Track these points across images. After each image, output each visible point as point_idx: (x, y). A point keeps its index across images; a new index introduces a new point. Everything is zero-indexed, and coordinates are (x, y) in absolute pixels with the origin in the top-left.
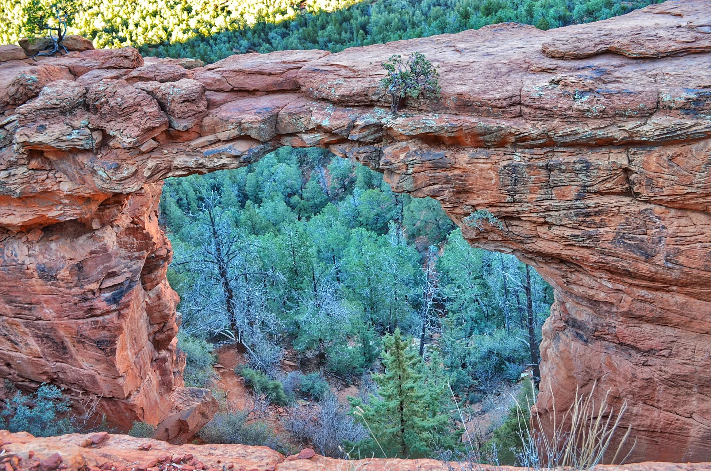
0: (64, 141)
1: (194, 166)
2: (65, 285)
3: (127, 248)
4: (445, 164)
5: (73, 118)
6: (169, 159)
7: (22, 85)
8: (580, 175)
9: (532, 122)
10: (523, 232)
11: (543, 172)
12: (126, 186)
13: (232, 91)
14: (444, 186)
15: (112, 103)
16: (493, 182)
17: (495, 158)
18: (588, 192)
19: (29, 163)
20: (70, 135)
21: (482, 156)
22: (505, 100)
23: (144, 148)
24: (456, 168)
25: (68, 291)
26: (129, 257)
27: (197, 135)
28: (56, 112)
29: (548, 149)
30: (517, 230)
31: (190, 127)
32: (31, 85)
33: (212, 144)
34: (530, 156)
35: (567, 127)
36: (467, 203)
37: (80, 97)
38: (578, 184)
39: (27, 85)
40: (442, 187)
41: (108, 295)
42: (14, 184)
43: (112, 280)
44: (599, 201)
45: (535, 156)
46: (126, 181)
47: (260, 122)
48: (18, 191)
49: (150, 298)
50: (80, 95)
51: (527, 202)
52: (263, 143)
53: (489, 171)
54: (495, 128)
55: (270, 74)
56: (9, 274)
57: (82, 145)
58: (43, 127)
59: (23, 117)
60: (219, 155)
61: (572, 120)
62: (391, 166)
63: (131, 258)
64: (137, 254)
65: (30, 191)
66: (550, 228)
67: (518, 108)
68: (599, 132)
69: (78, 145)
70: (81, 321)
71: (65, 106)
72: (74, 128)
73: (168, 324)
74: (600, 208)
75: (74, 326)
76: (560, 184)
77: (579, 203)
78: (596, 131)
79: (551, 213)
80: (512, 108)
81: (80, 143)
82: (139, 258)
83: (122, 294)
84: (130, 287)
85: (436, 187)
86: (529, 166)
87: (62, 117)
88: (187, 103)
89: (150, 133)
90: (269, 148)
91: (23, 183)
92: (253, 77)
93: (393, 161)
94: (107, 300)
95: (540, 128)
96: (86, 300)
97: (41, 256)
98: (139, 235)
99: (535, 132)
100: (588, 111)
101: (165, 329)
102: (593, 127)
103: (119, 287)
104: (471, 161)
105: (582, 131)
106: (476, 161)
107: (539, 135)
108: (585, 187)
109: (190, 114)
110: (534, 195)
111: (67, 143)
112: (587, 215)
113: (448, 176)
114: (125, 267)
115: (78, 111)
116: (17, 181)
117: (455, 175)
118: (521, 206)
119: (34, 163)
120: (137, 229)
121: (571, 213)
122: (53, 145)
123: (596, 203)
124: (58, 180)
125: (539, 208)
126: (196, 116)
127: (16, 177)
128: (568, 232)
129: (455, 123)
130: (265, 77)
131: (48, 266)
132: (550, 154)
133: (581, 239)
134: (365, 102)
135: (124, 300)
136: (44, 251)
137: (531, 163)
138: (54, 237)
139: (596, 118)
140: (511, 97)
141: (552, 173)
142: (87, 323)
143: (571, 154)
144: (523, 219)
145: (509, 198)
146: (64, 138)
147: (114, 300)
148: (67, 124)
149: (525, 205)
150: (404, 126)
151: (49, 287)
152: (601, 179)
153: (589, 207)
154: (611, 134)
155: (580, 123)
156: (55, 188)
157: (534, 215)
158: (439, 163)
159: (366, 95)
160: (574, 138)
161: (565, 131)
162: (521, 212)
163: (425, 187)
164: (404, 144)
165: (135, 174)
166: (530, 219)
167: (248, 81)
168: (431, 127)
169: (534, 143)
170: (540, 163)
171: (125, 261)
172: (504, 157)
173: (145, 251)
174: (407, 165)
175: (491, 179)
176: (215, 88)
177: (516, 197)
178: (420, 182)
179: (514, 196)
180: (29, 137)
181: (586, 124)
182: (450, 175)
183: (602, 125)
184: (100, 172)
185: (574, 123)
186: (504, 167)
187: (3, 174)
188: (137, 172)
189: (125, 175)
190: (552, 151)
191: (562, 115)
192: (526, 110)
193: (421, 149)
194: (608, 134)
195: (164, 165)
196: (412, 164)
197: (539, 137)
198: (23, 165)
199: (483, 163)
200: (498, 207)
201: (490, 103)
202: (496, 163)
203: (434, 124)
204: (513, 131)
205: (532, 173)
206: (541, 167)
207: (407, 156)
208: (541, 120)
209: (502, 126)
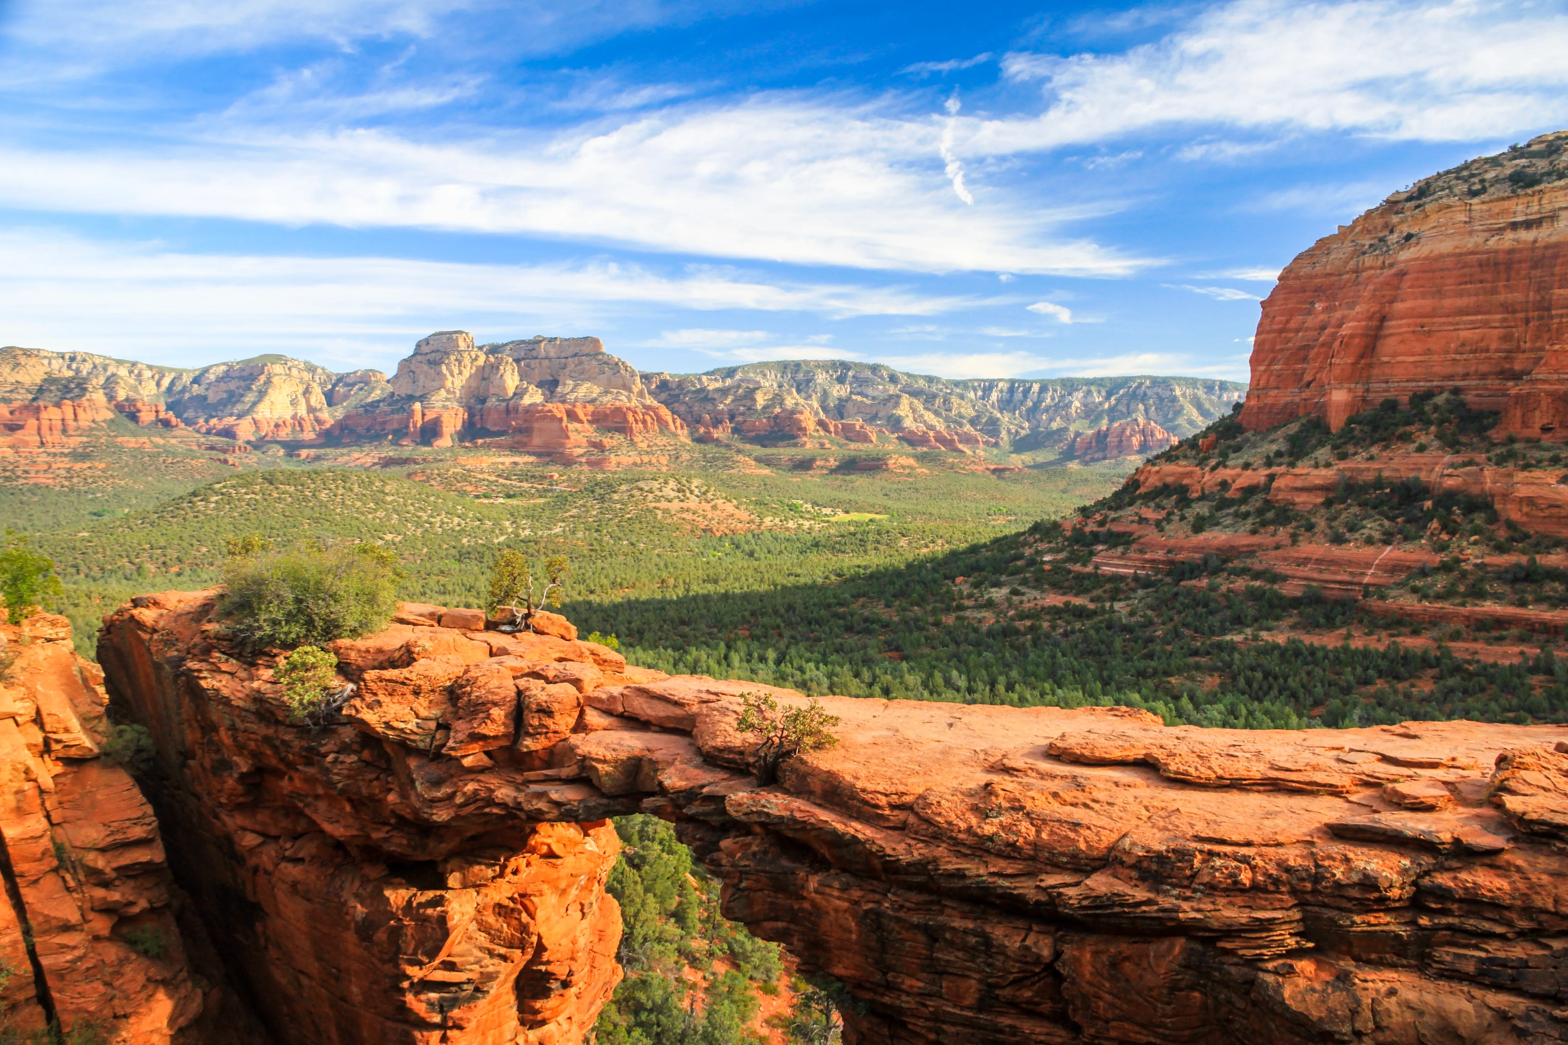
0: (394, 729)
1: (511, 805)
3: (490, 935)
4: (788, 885)
6: (492, 787)
7: (409, 651)
8: (978, 961)
9: (909, 841)
11: (921, 938)
12: (435, 812)
13: (620, 716)
14: (792, 926)
15: (473, 696)
16: (854, 937)
17: (856, 894)
18: (997, 999)
19: (361, 752)
20: (405, 723)
21: (837, 884)
22: (888, 796)
23: (468, 762)
24: (804, 898)
25: (380, 965)
26: (488, 950)
27: (543, 765)
28: (406, 690)
29: (934, 898)
31: (534, 748)
33: (549, 781)
34: (901, 903)
35: (954, 860)
37: (450, 680)
38: (976, 977)
39: (412, 653)
41: (435, 996)
42: (337, 774)
43: (447, 973)
44: (1018, 1023)
46: (438, 805)
47: (610, 763)
48: (340, 785)
50: (451, 677)
51: (908, 994)
52: (603, 795)
53: (847, 915)
54: (847, 837)
55: (674, 703)
57: (414, 741)
58: (379, 705)
61: (964, 850)
63: (491, 953)
64: (503, 951)
65: (356, 790)
67: (903, 816)
68: (1001, 882)
69: (409, 740)
70: (389, 1024)
71: (421, 686)
72: (417, 716)
74: (1019, 1039)
76: (950, 970)
77: (983, 1018)
78: (995, 879)
79: (945, 1027)
80: (896, 812)
81: (412, 737)
82: (504, 958)
83: (455, 1002)
84: (472, 998)
86: (898, 920)
87: (411, 698)
88: (542, 715)
89: (481, 743)
90: (618, 807)
91: (348, 777)
92: (656, 703)
93: (724, 862)
94: (430, 1004)
95: (915, 853)
97: (367, 902)
98: (514, 922)
99: (905, 858)
100: (991, 840)
102: (992, 870)
103: (453, 989)
104: (821, 889)
105: (974, 872)
106: (827, 890)
107: (909, 864)
108: (990, 986)
110: (914, 983)
111: (397, 733)
113: (792, 909)
114: (476, 963)
116: (343, 772)
117: (803, 911)
118: (899, 997)
119: (366, 754)
120: (513, 910)
121: (972, 1035)
122: (379, 730)
123: (1010, 1026)
124: (389, 786)
125: (923, 1010)
127: (343, 767)
129: (798, 815)
130: (668, 706)
132: (936, 908)
135: (456, 1013)
136: (374, 895)
137: (902, 914)
139: (1000, 855)
140: (901, 795)
141: (936, 945)
143: (964, 916)
144: (909, 1027)
145: (878, 977)
146: (396, 725)
147: (442, 1008)
148: (411, 709)
149: (904, 997)
150: (740, 804)
151: (362, 950)
152: (1012, 978)
153: (1001, 1032)
154: (1021, 891)
155: (976, 861)
156: (381, 796)
157: (921, 1022)
158: (779, 880)
159: (742, 753)
160: (959, 884)
161: (950, 867)
162: (900, 1011)
163: (765, 920)
164: (749, 839)
165: (451, 797)
166: (918, 1029)
167: (645, 706)
168: (768, 815)
169: (909, 878)
170: (915, 919)
171: (480, 954)
172: (871, 896)
173: (519, 952)
174: (741, 872)
175: (850, 932)
176: (605, 707)
177: (890, 976)
178: (756, 908)
179: (885, 974)
180: (357, 711)
181: (986, 862)
182: (796, 907)
183: (1009, 871)
184: (417, 784)
185: (965, 855)
186: (867, 912)
187: (330, 758)
188: (454, 794)
189: (439, 794)
190: (939, 903)
191: (951, 838)
192: (912, 819)
193: (765, 852)
194: (1015, 888)
195: (483, 794)
196: (746, 873)
197: (912, 869)
198: (355, 752)
199: (839, 898)
200: (870, 990)
201: (862, 795)
202: (856, 903)
203: (774, 811)
204: (874, 849)
205: (905, 934)
206: (917, 927)
207: (740, 859)
208: (923, 841)
209: (860, 836)
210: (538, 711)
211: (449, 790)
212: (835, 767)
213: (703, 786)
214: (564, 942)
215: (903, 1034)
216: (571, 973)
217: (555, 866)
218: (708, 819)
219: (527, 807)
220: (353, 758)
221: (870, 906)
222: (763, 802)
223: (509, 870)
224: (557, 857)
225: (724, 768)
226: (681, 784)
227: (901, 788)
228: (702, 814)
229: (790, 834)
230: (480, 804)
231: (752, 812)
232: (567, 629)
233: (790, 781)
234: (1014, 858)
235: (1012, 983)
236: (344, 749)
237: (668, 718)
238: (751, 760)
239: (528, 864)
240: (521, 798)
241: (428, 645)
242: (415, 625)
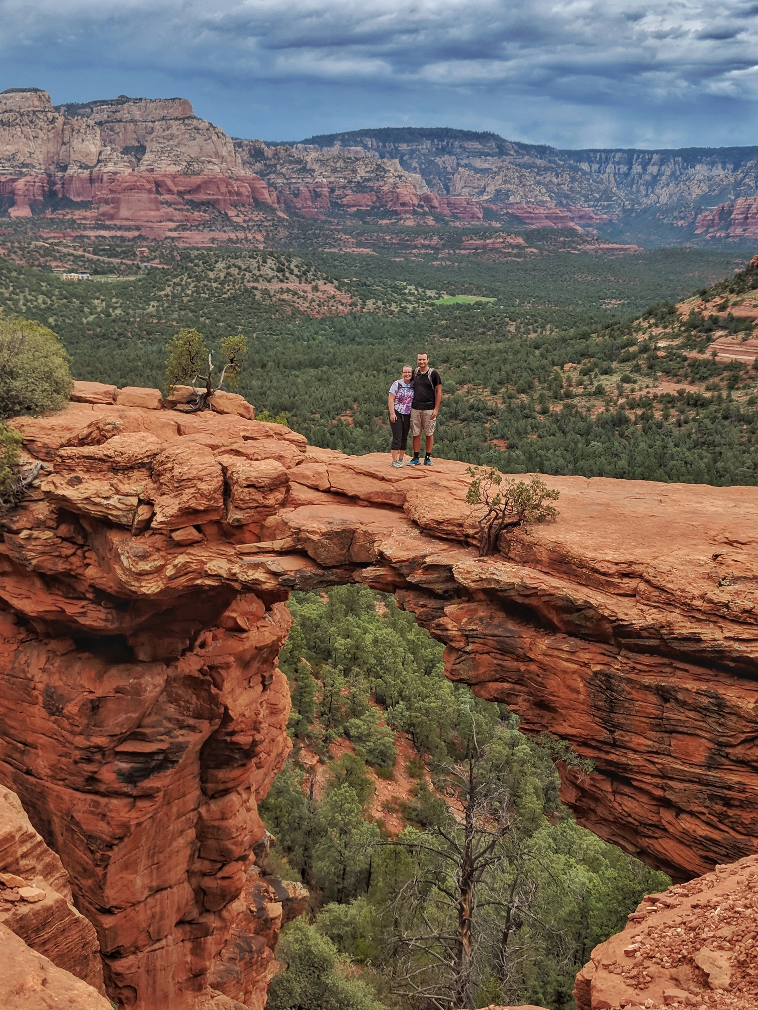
0: (96, 504)
1: (225, 576)
2: (68, 727)
3: (179, 706)
4: (515, 648)
5: (126, 481)
6: (204, 559)
7: (98, 428)
8: (710, 720)
9: (642, 607)
10: (637, 810)
11: (653, 698)
12: (143, 584)
13: (327, 491)
14: (517, 687)
15: (176, 472)
16: (582, 697)
17: (585, 656)
18: (727, 756)
19: (57, 527)
20: (106, 498)
21: (566, 647)
22: (617, 564)
23: (178, 536)
24: (531, 660)
25: (70, 737)
26: (178, 720)
27: (255, 538)
28: (105, 467)
29: (665, 660)
30: (629, 804)
31: (244, 522)
32: (108, 431)
33: (263, 553)
34: (632, 665)
35: (689, 625)
36: (553, 730)
37: (148, 456)
38: (707, 735)
39: (103, 430)
40: (513, 689)
41: (124, 766)
42: (31, 550)
43: (138, 743)
45: (639, 667)
46: (146, 577)
47: (323, 534)
48: (34, 562)
49: (208, 811)
50: (148, 453)
51: (635, 751)
52: (320, 566)
53: (575, 676)
54: (580, 602)
55: (383, 479)
56: (12, 689)
57: (117, 516)
58: (79, 481)
59: (60, 460)
60: (256, 566)
61: (698, 615)
62: (444, 633)
63: (181, 724)
64: (191, 721)
65: (50, 566)
66: (677, 815)
67: (632, 583)
68: (737, 646)
69: (112, 515)
70: (78, 795)
71: (119, 462)
72: (118, 492)
73: (226, 868)
74: (748, 795)
75: (67, 798)
76: (681, 729)
77: (713, 774)
78: (732, 643)
79: (671, 783)
80: (625, 580)
81: (115, 512)
82: (192, 728)
83: (145, 772)
84: (161, 767)
85: (506, 685)
86: (629, 681)
87: (111, 475)
88: (251, 490)
89: (192, 517)
90: (331, 578)
91: (43, 553)
92: (363, 478)
93: (450, 627)
94: (121, 774)
95: (649, 618)
96: (89, 760)
97: (57, 676)
98: (203, 693)
99: (638, 623)
100: (727, 606)
101: (220, 875)
102: (728, 634)
103: (144, 759)
104: (550, 652)
105: (710, 636)
106: (556, 653)
107: (643, 629)
108: (720, 744)
109: (251, 505)
110: (642, 740)
111: (99, 508)
112: (727, 802)
113: (519, 671)
114: (166, 734)
115: (136, 474)
116: (38, 548)
117: (529, 672)
118: (626, 755)
119: (64, 530)
120: (203, 682)
121: (701, 791)
122: (80, 505)
123: (739, 783)
124: (87, 561)
125: (651, 767)
126: (258, 509)
127: (38, 543)
128: (702, 831)
129: (528, 582)
130: (376, 481)
131: (59, 692)
132: (668, 670)
133: (724, 851)
134: (456, 535)
135: (146, 782)
136: (63, 670)
137: (632, 676)
138: (86, 655)
139: (736, 621)
140: (630, 563)
141: (668, 705)
142: (85, 800)
143: (698, 678)
144: (635, 783)
145: (604, 735)
146: (97, 500)
147: (131, 777)
148: (112, 485)
149: (631, 755)
150: (468, 572)
151: (51, 724)
152: (743, 736)
153: (730, 788)
155: (711, 625)
156: (80, 571)
157: (647, 779)
158: (505, 643)
159: (461, 525)
160: (695, 647)
161: (684, 631)
162: (625, 768)
163: (489, 681)
164: (473, 605)
165: (159, 570)
166: (643, 786)
167: (352, 482)
168: (498, 582)
169: (640, 642)
170: (647, 680)
171: (170, 725)
172: (600, 658)
173: (206, 722)
174: (467, 636)
175: (578, 692)
176: (309, 483)
177: (617, 735)
178: (482, 670)
179: (612, 732)
180: (56, 487)
181: (721, 627)
182: (523, 669)
183: (745, 636)
184: (122, 557)
185: (699, 620)
186: (596, 674)
187: (24, 534)
188: (163, 567)
189: (147, 568)
190: (670, 665)
191: (684, 604)
192: (642, 586)
193: (491, 618)
194: (752, 652)
195: (194, 566)
196: (472, 637)
197: (645, 633)
198: (50, 528)
199: (567, 660)
200: (594, 748)
201: (592, 563)
202: (586, 665)
203: (504, 578)
204: (607, 613)
205: (635, 695)
206: (647, 688)
207: (468, 623)
208: (655, 607)
209: (592, 602)
210: (248, 486)
211: (158, 563)
212: (561, 538)
213: (425, 556)
214: (247, 713)
215: (627, 790)
216: (255, 743)
217: (241, 640)
218: (432, 586)
219: (242, 577)
220: (49, 534)
221: (598, 668)
222: (492, 569)
223: (198, 643)
224: (243, 631)
225: (441, 539)
226: (404, 555)
227: (632, 558)
228: (425, 582)
229: (520, 600)
230: (191, 576)
231: (482, 579)
232: (247, 408)
233: (516, 550)
234: (751, 624)
235: (742, 742)
236: (39, 525)
237: (377, 493)
238: (471, 532)
239: (215, 638)
240: (236, 569)
241: (118, 422)
242: (93, 403)
